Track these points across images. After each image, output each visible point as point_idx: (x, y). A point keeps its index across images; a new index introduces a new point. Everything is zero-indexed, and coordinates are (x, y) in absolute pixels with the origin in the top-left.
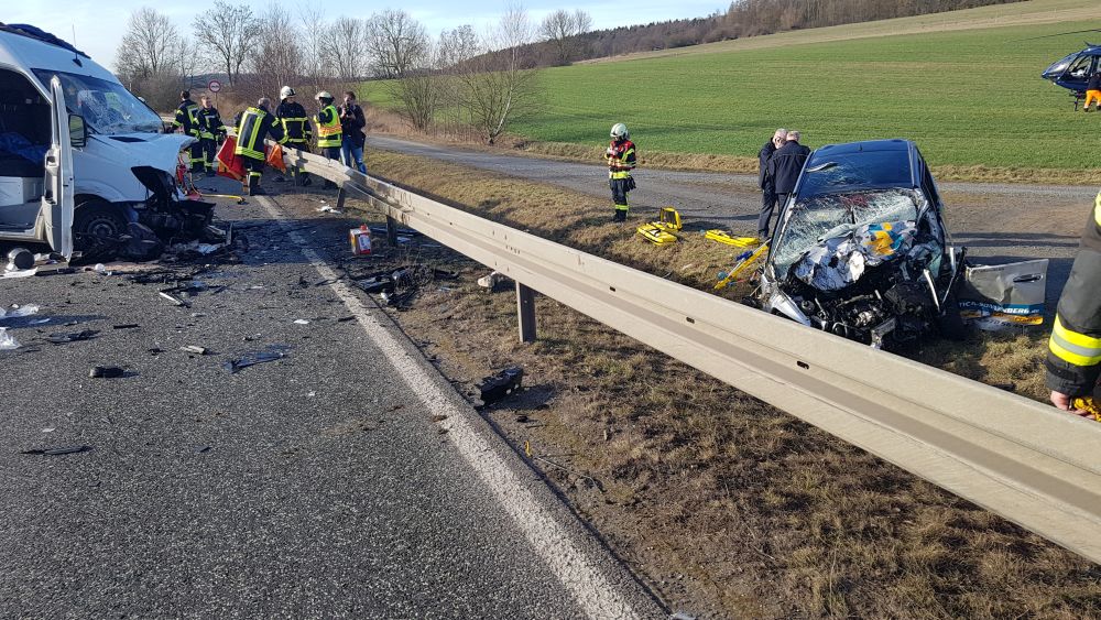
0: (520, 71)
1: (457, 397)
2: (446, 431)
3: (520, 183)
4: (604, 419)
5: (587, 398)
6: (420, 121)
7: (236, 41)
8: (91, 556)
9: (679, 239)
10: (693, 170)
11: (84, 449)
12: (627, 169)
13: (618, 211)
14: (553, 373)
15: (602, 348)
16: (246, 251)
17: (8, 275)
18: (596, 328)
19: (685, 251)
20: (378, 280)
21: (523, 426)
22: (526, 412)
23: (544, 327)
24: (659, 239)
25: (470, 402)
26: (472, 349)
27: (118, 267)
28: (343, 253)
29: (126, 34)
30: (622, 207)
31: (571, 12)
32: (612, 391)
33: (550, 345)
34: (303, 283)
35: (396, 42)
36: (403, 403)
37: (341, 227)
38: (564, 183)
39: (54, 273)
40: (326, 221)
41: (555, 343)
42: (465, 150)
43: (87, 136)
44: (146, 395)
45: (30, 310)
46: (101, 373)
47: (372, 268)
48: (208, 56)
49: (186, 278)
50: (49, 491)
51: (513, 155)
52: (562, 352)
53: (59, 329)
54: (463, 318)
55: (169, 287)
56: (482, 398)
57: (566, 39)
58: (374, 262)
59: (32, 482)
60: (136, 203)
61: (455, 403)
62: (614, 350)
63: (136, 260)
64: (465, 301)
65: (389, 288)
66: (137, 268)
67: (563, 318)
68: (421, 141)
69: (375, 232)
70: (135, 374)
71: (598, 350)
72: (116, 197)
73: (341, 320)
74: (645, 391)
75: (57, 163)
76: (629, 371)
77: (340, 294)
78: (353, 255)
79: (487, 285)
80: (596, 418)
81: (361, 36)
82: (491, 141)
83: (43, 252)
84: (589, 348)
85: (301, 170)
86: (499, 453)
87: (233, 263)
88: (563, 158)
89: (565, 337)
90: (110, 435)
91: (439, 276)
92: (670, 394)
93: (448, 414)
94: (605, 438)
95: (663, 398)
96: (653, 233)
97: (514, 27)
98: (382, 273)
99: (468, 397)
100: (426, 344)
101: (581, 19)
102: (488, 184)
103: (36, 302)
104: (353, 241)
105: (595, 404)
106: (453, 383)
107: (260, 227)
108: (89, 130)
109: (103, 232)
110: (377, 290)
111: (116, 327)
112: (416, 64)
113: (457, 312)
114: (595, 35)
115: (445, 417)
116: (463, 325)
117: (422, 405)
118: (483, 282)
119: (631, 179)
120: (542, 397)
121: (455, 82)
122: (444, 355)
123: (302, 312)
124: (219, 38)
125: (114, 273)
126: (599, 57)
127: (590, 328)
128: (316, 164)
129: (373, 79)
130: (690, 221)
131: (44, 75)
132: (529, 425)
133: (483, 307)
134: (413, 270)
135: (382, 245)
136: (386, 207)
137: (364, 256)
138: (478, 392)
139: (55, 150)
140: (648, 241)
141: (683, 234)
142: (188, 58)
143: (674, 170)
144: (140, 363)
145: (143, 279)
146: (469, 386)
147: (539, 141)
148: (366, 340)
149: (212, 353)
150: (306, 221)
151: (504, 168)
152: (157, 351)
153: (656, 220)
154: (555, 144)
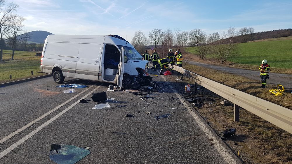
0: (232, 44)
1: (216, 135)
2: (213, 144)
3: (231, 75)
4: (263, 148)
5: (257, 141)
6: (202, 57)
7: (158, 38)
8: (126, 160)
9: (284, 94)
10: (288, 74)
11: (124, 134)
12: (267, 73)
13: (263, 85)
14: (245, 132)
15: (261, 126)
16: (159, 89)
17: (108, 91)
18: (258, 120)
19: (285, 98)
20: (192, 99)
21: (236, 146)
22: (237, 142)
23: (242, 118)
24: (277, 94)
25: (220, 137)
26: (220, 122)
27: (131, 91)
28: (183, 91)
29: (134, 36)
30: (264, 84)
31: (248, 28)
32: (265, 140)
33: (244, 123)
34: (173, 98)
35: (197, 37)
36: (200, 134)
37: (182, 85)
38: (245, 75)
39: (117, 91)
40: (178, 83)
41: (245, 123)
42: (214, 65)
43: (127, 60)
44: (137, 122)
45: (113, 99)
46: (128, 116)
47: (190, 96)
48: (151, 41)
49: (146, 95)
50: (117, 143)
51: (229, 67)
52: (248, 126)
53: (119, 104)
54: (216, 112)
55: (142, 96)
56: (224, 136)
57: (246, 35)
58: (191, 94)
59: (114, 140)
60: (136, 76)
61: (216, 136)
62: (264, 127)
63: (135, 89)
64: (217, 108)
65: (195, 102)
66: (135, 91)
67: (247, 115)
68: (202, 62)
69: (192, 86)
70: (135, 117)
71: (259, 127)
72: (131, 74)
73: (183, 109)
74: (276, 141)
75: (121, 66)
76: (270, 134)
77: (182, 102)
78: (185, 92)
79: (223, 104)
80: (260, 147)
81: (188, 35)
82: (222, 63)
83: (115, 86)
84: (256, 126)
85: (172, 69)
86: (229, 153)
87: (156, 92)
88: (244, 68)
89: (248, 121)
90: (130, 131)
91: (209, 100)
92: (285, 143)
93: (214, 139)
94: (263, 154)
95: (282, 145)
96: (275, 92)
97: (231, 32)
98: (193, 97)
99: (219, 135)
100: (206, 118)
101: (251, 30)
102: (221, 75)
103: (114, 97)
104: (186, 88)
105: (259, 143)
106: (214, 130)
107: (162, 83)
108: (128, 59)
109: (128, 82)
110: (192, 102)
111: (131, 105)
112: (202, 42)
113: (215, 110)
114: (255, 33)
115: (213, 140)
116: (217, 114)
117: (206, 135)
118: (222, 103)
119: (268, 76)
120: (241, 138)
121: (213, 47)
122: (212, 122)
123: (173, 106)
124: (154, 37)
125: (130, 92)
126: (256, 40)
127: (256, 119)
128: (176, 68)
129: (190, 46)
130: (287, 89)
131: (120, 47)
132: (238, 146)
133: (222, 110)
134: (202, 97)
135: (193, 90)
136: (195, 80)
137: (188, 93)
138: (223, 134)
139: (121, 63)
140: (273, 94)
141: (285, 93)
142: (146, 42)
143: (281, 73)
144: (136, 114)
145: (136, 94)
146: (219, 132)
147: (237, 63)
148: (190, 116)
149: (152, 114)
150: (173, 82)
151: (227, 70)
152: (139, 112)
153: (276, 88)
154: (242, 64)
